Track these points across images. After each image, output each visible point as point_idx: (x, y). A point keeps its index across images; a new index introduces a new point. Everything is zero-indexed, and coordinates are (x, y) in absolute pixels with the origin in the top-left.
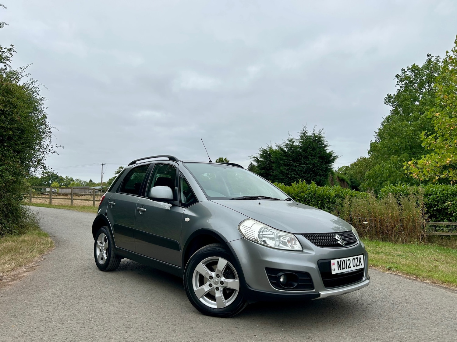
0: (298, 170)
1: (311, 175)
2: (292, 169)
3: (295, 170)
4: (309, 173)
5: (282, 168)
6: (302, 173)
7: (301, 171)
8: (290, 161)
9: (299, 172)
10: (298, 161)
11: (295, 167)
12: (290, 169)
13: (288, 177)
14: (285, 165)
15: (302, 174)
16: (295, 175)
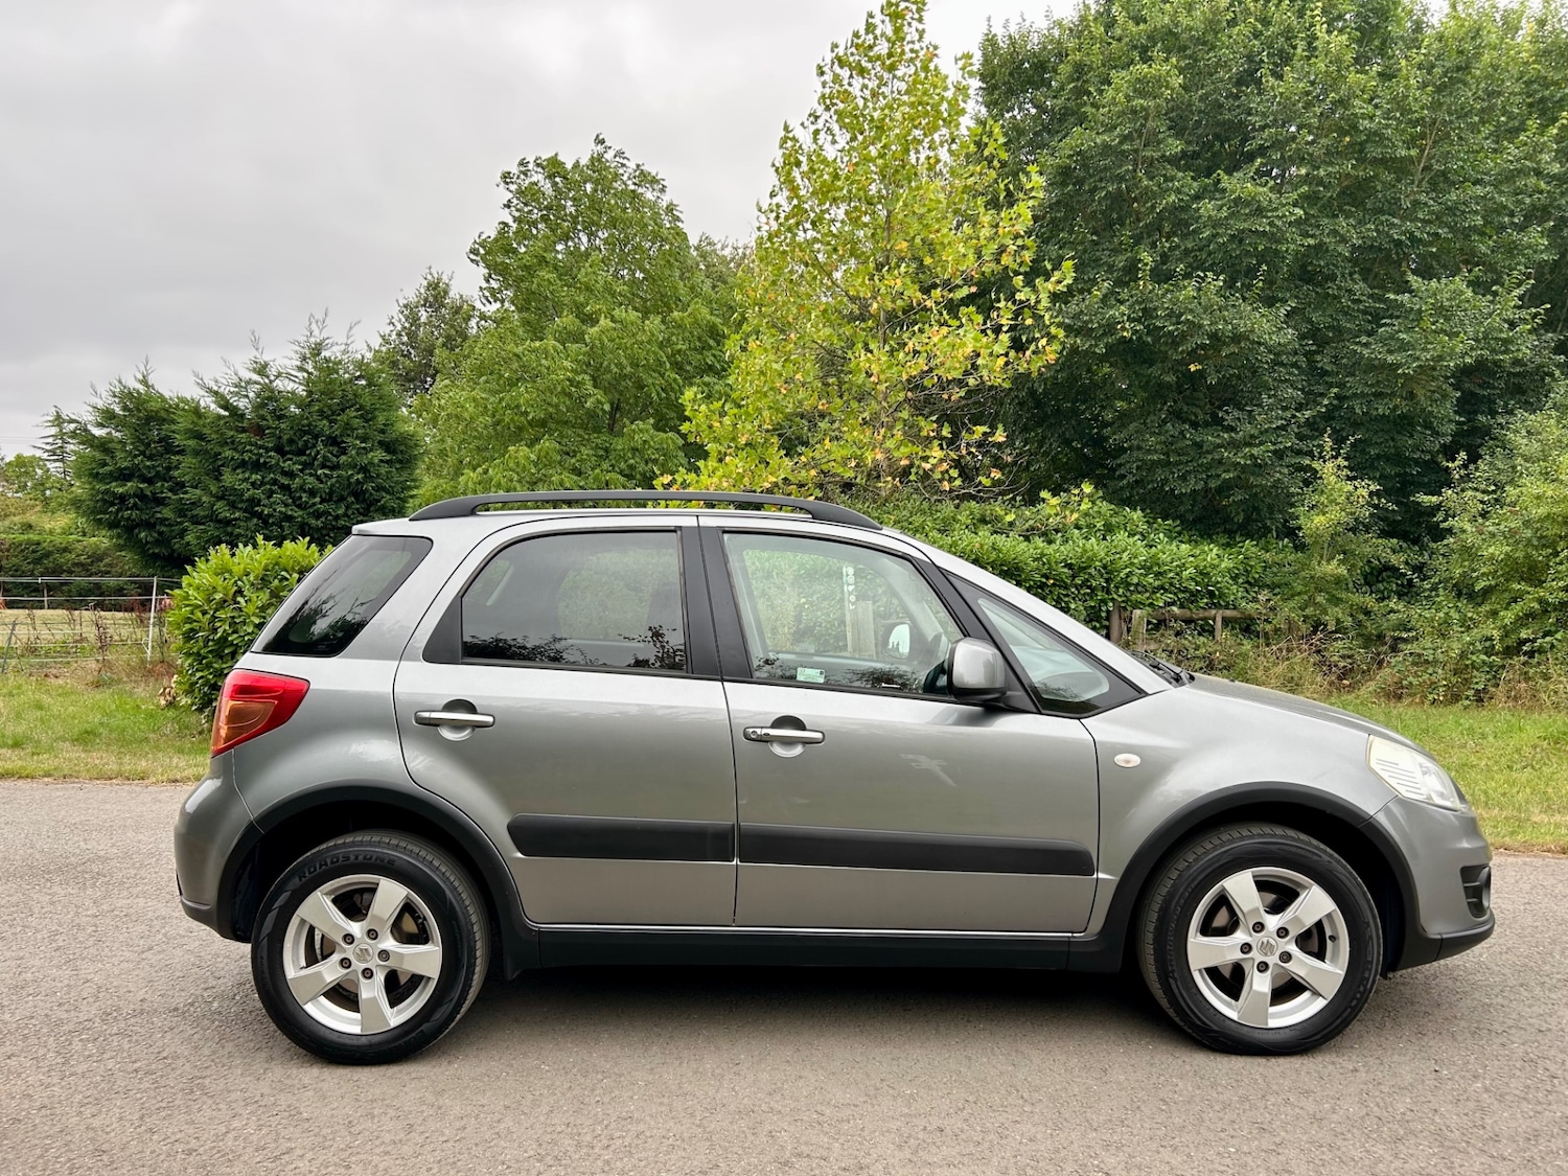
0: (302, 488)
1: (347, 508)
2: (275, 482)
3: (285, 488)
4: (342, 499)
5: (229, 478)
6: (318, 499)
7: (312, 493)
8: (267, 450)
9: (304, 495)
10: (301, 452)
11: (291, 475)
12: (263, 483)
13: (260, 515)
14: (243, 464)
15: (314, 504)
16: (286, 505)
